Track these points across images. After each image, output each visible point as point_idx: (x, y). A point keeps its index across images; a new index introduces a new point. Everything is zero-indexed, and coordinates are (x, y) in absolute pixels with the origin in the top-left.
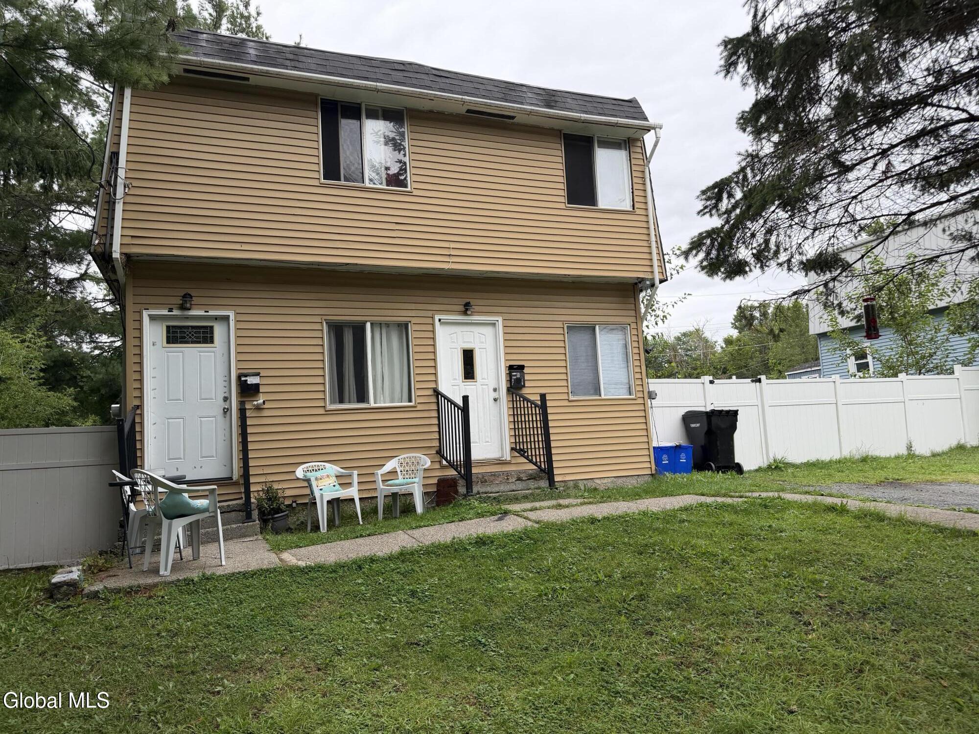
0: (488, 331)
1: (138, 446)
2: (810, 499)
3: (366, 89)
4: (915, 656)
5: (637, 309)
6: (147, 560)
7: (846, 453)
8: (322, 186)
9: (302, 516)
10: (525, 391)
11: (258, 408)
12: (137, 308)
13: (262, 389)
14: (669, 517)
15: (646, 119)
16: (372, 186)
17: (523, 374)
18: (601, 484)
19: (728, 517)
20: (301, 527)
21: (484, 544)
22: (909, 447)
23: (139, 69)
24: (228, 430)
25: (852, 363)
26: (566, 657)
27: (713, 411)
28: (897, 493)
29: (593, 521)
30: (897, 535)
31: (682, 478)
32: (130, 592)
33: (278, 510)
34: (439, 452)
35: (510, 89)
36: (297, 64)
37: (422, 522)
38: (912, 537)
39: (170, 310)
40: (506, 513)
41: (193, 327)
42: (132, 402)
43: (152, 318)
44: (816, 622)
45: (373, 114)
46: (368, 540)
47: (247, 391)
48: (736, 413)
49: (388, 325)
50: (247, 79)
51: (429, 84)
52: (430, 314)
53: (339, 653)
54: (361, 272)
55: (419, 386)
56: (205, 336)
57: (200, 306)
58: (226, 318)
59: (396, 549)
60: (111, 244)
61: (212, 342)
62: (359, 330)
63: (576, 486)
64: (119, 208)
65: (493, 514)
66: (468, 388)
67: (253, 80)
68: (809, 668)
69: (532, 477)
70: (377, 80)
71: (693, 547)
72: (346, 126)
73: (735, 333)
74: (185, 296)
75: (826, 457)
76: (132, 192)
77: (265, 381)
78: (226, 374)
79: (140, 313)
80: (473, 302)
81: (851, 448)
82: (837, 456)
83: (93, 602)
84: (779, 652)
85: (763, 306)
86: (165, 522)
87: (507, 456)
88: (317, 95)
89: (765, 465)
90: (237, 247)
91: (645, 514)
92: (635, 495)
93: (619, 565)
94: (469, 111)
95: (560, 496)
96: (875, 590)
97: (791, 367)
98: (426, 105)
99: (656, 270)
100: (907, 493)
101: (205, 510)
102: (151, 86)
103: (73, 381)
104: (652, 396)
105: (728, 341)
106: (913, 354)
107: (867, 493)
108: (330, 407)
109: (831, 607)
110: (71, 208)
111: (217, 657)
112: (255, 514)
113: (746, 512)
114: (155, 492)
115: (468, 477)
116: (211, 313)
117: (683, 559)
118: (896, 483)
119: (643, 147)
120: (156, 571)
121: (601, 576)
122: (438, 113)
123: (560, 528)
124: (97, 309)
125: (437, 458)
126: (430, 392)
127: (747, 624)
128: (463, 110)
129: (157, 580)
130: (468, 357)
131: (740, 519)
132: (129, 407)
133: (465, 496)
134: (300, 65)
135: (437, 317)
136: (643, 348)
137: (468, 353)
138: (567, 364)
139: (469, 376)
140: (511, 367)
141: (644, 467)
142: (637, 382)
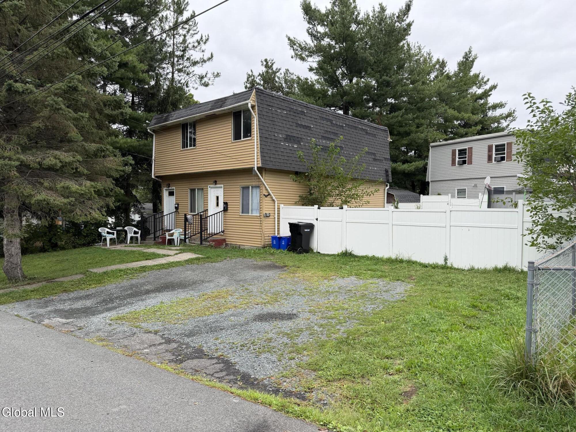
8: (181, 151)
10: (228, 211)
13: (179, 208)
16: (189, 148)
17: (227, 205)
41: (172, 192)
43: (166, 190)
52: (207, 185)
55: (205, 208)
58: (174, 189)
64: (154, 165)
66: (217, 209)
80: (217, 180)
99: (256, 163)
108: (189, 214)
135: (209, 186)
136: (264, 195)
137: (218, 198)
138: (241, 202)
139: (218, 205)
140: (224, 203)
141: (259, 243)
142: (260, 209)
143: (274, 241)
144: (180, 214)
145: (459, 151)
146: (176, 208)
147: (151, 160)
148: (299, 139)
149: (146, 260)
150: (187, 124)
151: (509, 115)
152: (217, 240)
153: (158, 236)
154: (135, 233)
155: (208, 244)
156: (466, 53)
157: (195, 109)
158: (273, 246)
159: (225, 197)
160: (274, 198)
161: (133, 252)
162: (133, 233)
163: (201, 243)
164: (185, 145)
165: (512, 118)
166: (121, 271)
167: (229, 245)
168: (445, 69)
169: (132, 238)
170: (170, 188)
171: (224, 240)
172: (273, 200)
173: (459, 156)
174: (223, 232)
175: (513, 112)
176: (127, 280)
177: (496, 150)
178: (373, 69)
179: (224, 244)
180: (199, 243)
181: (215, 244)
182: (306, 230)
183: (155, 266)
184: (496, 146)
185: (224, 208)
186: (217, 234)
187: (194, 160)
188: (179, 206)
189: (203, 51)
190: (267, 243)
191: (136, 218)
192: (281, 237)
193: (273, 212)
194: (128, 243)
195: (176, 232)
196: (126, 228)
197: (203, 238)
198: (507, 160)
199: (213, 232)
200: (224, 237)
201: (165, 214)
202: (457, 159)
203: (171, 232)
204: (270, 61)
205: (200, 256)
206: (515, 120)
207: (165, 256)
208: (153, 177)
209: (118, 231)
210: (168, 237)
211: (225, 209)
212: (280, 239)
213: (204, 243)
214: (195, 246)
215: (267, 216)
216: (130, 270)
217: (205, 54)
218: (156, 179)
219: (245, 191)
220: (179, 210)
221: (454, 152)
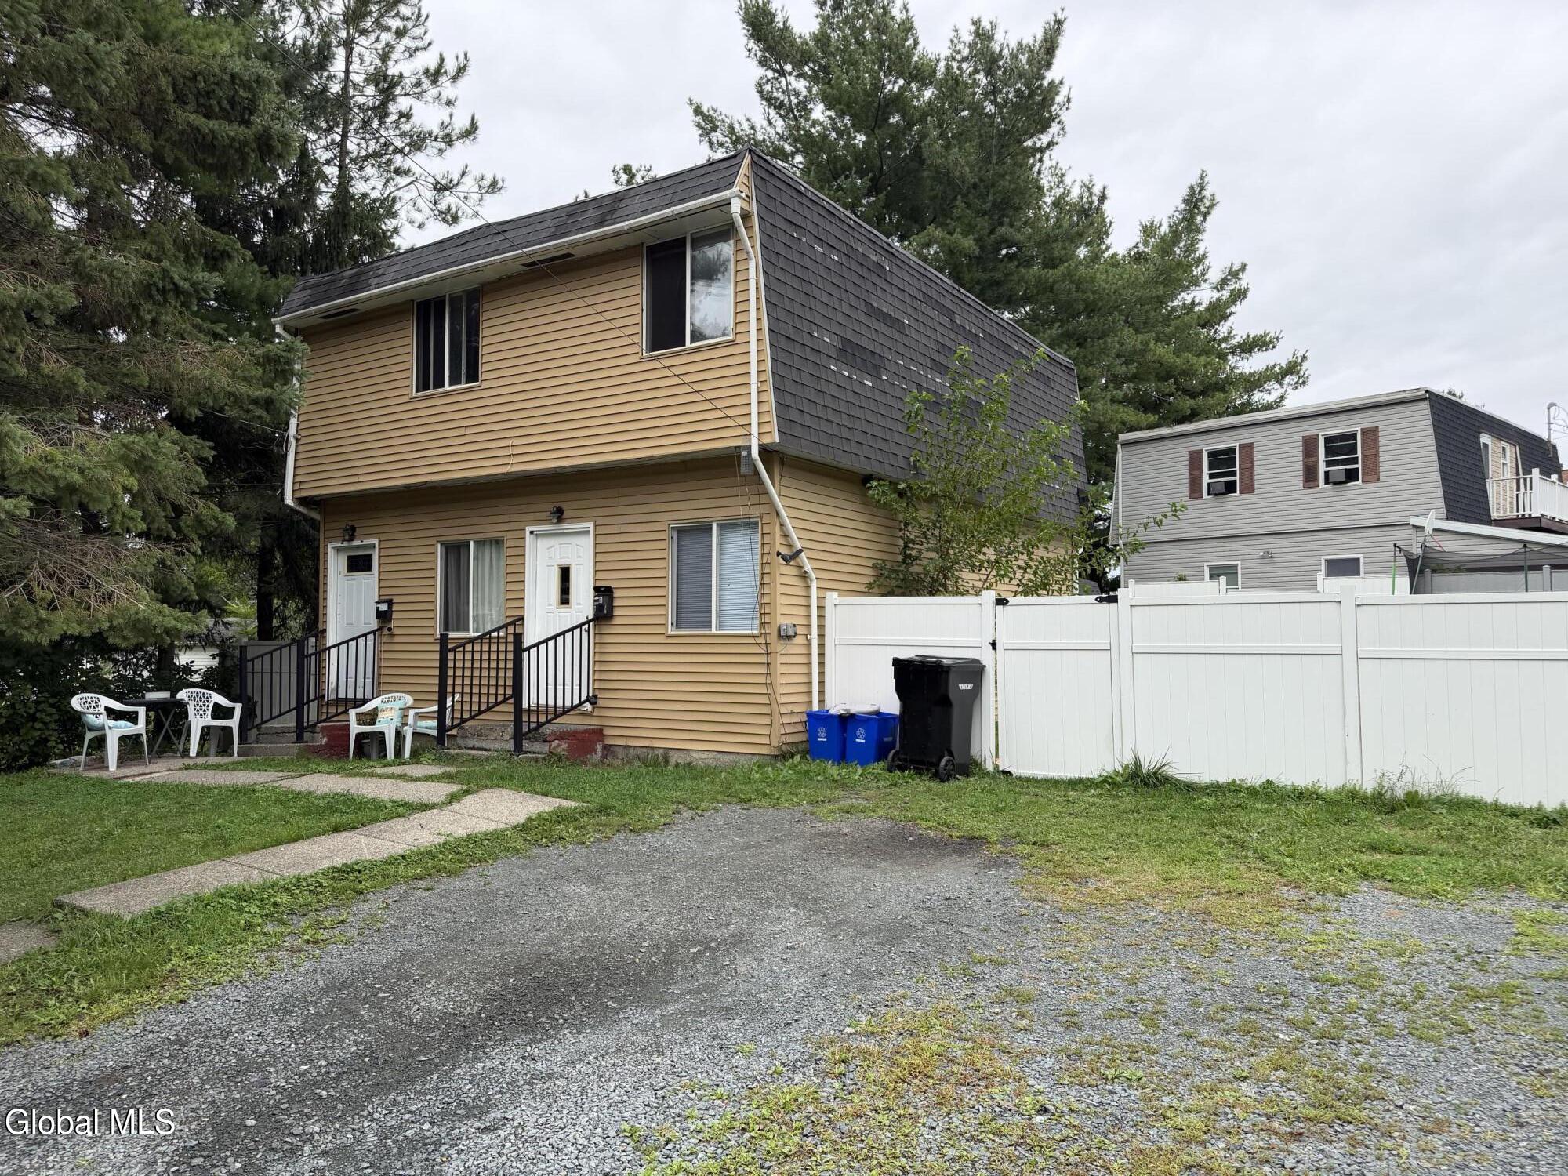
0: (580, 542)
8: (412, 401)
10: (615, 621)
12: (326, 541)
16: (450, 388)
17: (612, 599)
39: (342, 542)
41: (361, 556)
43: (337, 550)
49: (487, 542)
50: (357, 309)
52: (523, 526)
55: (508, 613)
56: (365, 564)
57: (355, 536)
61: (371, 569)
62: (463, 550)
76: (301, 442)
77: (397, 607)
79: (326, 548)
88: (412, 302)
94: (526, 266)
99: (755, 430)
104: (783, 632)
128: (521, 267)
130: (564, 576)
135: (528, 530)
136: (779, 554)
137: (565, 573)
138: (671, 584)
139: (565, 597)
140: (597, 589)
141: (760, 741)
142: (764, 606)
143: (822, 731)
144: (397, 639)
145: (1211, 454)
146: (380, 615)
147: (283, 442)
148: (877, 361)
149: (336, 830)
150: (439, 303)
151: (1292, 369)
152: (576, 732)
153: (314, 725)
154: (219, 712)
155: (546, 748)
156: (1192, 188)
157: (481, 243)
158: (811, 749)
159: (600, 567)
160: (808, 567)
161: (247, 791)
162: (209, 712)
163: (518, 748)
164: (430, 377)
165: (1295, 377)
166: (243, 896)
167: (621, 753)
168: (1108, 241)
169: (206, 731)
170: (356, 543)
171: (599, 733)
172: (804, 576)
173: (1210, 469)
174: (592, 700)
175: (1299, 361)
176: (294, 950)
177: (1329, 451)
178: (969, 206)
179: (599, 747)
180: (510, 746)
181: (570, 750)
182: (963, 687)
183: (392, 861)
184: (1328, 440)
185: (598, 609)
186: (573, 707)
187: (469, 431)
188: (395, 608)
189: (449, 103)
190: (789, 739)
191: (202, 661)
192: (853, 716)
193: (802, 621)
194: (193, 752)
195: (389, 705)
196: (182, 695)
197: (525, 729)
198: (1367, 478)
199: (560, 703)
200: (594, 722)
201: (331, 641)
202: (1206, 480)
203: (367, 707)
204: (642, 173)
205: (572, 804)
206: (1304, 383)
207: (407, 809)
208: (289, 500)
209: (151, 706)
210: (355, 729)
211: (603, 614)
212: (847, 721)
213: (526, 744)
214: (487, 759)
215: (785, 637)
216: (285, 889)
217: (456, 110)
218: (301, 509)
219: (689, 541)
220: (393, 624)
221: (1195, 459)
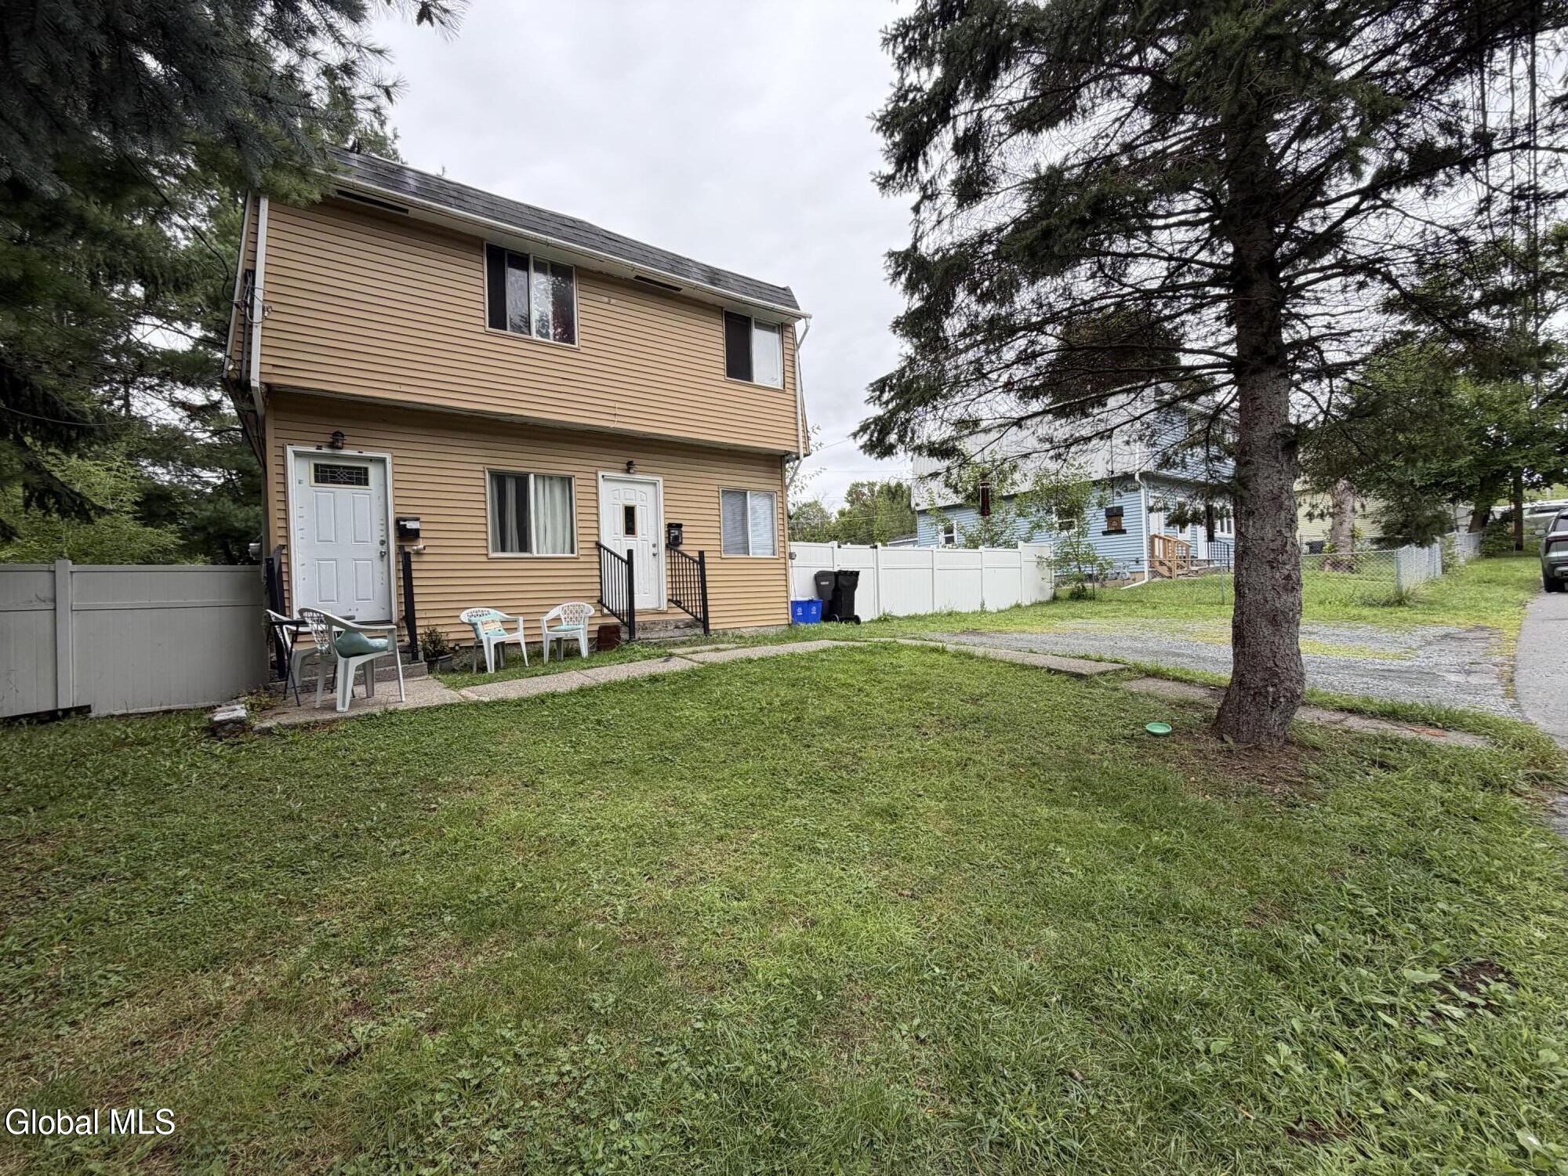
0: (650, 489)
1: (286, 587)
2: (919, 643)
3: (535, 240)
4: (1002, 752)
5: (782, 479)
6: (320, 697)
7: (937, 609)
8: (488, 334)
9: (466, 659)
10: (682, 548)
11: (418, 553)
12: (280, 442)
13: (422, 534)
14: (812, 657)
15: (797, 308)
16: (540, 339)
17: (681, 532)
18: (746, 632)
19: (858, 657)
20: (467, 668)
21: (657, 680)
22: (983, 605)
23: (286, 182)
24: (385, 575)
25: (942, 537)
26: (743, 766)
27: (840, 572)
28: (977, 639)
29: (750, 661)
30: (984, 668)
31: (813, 627)
32: (306, 727)
33: (442, 653)
34: (600, 602)
35: (677, 263)
36: (462, 203)
37: (589, 664)
38: (994, 670)
39: (319, 448)
40: (671, 655)
41: (345, 467)
42: (276, 541)
43: (297, 454)
44: (932, 733)
45: (541, 268)
46: (544, 679)
47: (406, 535)
48: (857, 573)
49: (551, 478)
50: (406, 211)
51: (600, 245)
52: (593, 470)
53: (541, 772)
54: (525, 424)
55: (581, 538)
56: (358, 477)
57: (353, 445)
58: (383, 461)
59: (575, 686)
60: (249, 372)
61: (367, 484)
62: (522, 481)
63: (725, 634)
64: (257, 333)
65: (659, 656)
66: (630, 542)
67: (413, 213)
68: (929, 765)
69: (689, 626)
70: (547, 233)
71: (836, 680)
72: (514, 277)
73: (847, 507)
74: (336, 434)
75: (922, 613)
76: (274, 316)
77: (425, 526)
78: (383, 516)
79: (284, 448)
80: (635, 461)
81: (941, 605)
82: (930, 612)
83: (268, 739)
84: (907, 755)
85: (872, 485)
86: (341, 661)
87: (664, 607)
88: (482, 240)
89: (876, 617)
90: (396, 387)
91: (792, 655)
92: (779, 640)
93: (777, 695)
94: (637, 277)
95: (713, 642)
96: (972, 708)
97: (892, 537)
98: (596, 266)
99: (801, 445)
100: (984, 639)
101: (385, 649)
102: (303, 203)
103: (172, 517)
104: (792, 556)
105: (842, 514)
106: (988, 530)
107: (956, 639)
108: (492, 555)
109: (942, 722)
110: (158, 323)
111: (423, 780)
112: (421, 655)
113: (872, 653)
114: (329, 631)
115: (631, 625)
116: (366, 454)
117: (827, 689)
118: (975, 632)
119: (794, 334)
120: (332, 708)
121: (764, 704)
122: (608, 275)
123: (723, 667)
124: (197, 440)
125: (599, 607)
126: (593, 545)
127: (882, 736)
128: (632, 275)
129: (335, 716)
130: (630, 512)
131: (869, 658)
132: (273, 546)
133: (628, 642)
134: (466, 205)
135: (601, 473)
137: (629, 510)
138: (721, 525)
139: (629, 531)
140: (670, 525)
141: (784, 617)
142: (780, 544)
143: (800, 610)
159: (668, 509)
164: (505, 321)
187: (567, 383)
188: (423, 527)
192: (811, 600)
212: (810, 603)
220: (422, 543)
